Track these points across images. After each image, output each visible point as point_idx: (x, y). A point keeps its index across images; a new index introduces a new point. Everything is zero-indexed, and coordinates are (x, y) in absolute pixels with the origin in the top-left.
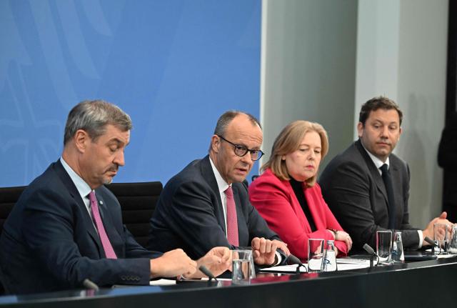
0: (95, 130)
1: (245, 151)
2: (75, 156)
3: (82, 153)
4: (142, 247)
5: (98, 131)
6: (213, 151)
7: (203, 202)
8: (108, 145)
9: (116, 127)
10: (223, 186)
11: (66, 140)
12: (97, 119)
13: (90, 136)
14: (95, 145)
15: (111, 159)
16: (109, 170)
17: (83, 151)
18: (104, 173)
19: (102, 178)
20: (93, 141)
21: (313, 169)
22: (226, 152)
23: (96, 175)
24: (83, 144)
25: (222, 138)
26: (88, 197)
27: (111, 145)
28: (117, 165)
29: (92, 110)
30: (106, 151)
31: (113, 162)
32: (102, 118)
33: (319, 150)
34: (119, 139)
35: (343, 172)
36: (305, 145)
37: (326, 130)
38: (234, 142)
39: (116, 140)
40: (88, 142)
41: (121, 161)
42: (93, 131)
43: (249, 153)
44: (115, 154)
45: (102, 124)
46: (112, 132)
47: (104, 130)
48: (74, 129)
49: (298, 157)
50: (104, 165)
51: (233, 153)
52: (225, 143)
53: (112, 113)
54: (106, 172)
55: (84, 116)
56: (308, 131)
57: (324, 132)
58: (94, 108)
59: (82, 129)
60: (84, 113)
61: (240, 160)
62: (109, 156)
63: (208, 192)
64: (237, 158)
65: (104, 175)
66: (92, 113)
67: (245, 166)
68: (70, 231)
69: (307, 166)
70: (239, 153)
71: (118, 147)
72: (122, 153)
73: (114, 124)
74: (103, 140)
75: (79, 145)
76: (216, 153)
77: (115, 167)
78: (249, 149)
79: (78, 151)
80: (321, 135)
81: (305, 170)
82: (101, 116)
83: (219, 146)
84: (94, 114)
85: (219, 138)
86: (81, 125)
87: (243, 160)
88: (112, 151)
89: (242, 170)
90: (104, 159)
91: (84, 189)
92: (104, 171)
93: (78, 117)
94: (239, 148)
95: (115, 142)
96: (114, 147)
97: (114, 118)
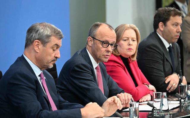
0: (45, 40)
1: (107, 45)
2: (33, 54)
3: (37, 52)
4: (67, 102)
5: (47, 40)
6: (89, 45)
7: (88, 74)
8: (52, 48)
9: (56, 37)
10: (95, 65)
11: (27, 46)
12: (46, 34)
13: (42, 43)
14: (45, 48)
15: (53, 55)
16: (53, 61)
17: (38, 51)
18: (50, 63)
19: (49, 66)
20: (44, 46)
21: (132, 50)
22: (97, 46)
23: (46, 64)
24: (38, 47)
25: (94, 38)
26: (40, 76)
27: (53, 47)
28: (56, 58)
29: (42, 28)
30: (51, 51)
31: (54, 57)
32: (48, 33)
33: (135, 39)
34: (58, 44)
35: (149, 49)
36: (126, 37)
37: (138, 28)
38: (101, 40)
39: (56, 45)
40: (41, 46)
41: (59, 56)
42: (44, 40)
43: (110, 45)
44: (56, 52)
45: (48, 37)
46: (54, 40)
47: (50, 40)
48: (32, 40)
49: (122, 44)
50: (50, 58)
51: (101, 46)
52: (96, 41)
53: (53, 30)
54: (51, 62)
55: (38, 32)
56: (126, 29)
57: (137, 29)
58: (43, 28)
59: (37, 39)
60: (38, 31)
61: (106, 50)
62: (53, 54)
63: (90, 68)
64: (104, 49)
65: (49, 64)
66: (42, 30)
67: (108, 53)
68: (35, 95)
69: (128, 49)
70: (104, 46)
71: (57, 48)
72: (59, 51)
73: (55, 36)
74: (49, 45)
75: (36, 49)
76: (91, 47)
77: (56, 59)
78: (110, 43)
79: (35, 51)
80: (135, 31)
81: (128, 51)
82: (48, 32)
83: (92, 42)
84: (44, 31)
85: (92, 38)
86: (37, 37)
87: (107, 50)
88: (54, 50)
89: (107, 55)
90: (50, 55)
91: (38, 72)
92: (50, 61)
93: (35, 33)
94: (105, 43)
95: (56, 46)
96: (55, 48)
97: (54, 33)
